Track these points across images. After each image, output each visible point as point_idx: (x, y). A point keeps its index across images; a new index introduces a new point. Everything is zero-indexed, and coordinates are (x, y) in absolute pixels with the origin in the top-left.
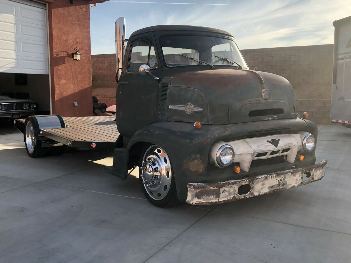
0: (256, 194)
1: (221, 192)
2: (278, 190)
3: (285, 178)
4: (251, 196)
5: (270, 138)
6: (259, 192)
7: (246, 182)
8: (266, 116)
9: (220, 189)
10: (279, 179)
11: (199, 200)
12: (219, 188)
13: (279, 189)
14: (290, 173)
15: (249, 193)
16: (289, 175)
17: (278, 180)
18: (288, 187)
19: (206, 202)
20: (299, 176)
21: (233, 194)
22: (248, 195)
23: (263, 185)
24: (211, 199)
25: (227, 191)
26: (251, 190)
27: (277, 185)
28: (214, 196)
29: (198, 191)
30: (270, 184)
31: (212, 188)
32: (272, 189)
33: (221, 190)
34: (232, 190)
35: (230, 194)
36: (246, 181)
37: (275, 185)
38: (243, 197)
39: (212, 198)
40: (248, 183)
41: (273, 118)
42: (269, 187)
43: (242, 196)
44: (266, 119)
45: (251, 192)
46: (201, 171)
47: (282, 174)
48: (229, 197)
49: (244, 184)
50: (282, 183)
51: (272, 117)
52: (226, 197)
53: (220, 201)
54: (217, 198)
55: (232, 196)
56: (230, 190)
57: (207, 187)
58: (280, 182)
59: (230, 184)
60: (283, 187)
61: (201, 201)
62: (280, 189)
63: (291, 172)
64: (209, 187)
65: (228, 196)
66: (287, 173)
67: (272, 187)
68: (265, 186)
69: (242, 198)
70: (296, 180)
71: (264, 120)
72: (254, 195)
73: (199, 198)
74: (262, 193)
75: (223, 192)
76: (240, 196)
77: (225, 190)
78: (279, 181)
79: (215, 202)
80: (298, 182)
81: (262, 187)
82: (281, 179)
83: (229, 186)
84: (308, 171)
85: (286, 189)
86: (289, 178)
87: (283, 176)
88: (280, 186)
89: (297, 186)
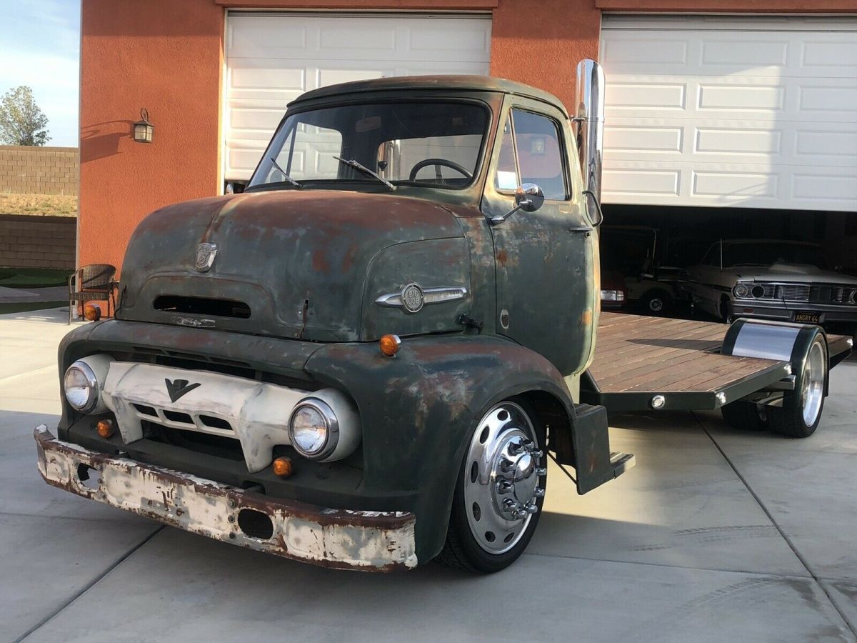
0: (113, 501)
1: (48, 460)
2: (162, 519)
5: (176, 374)
6: (119, 499)
8: (183, 314)
9: (45, 452)
10: (166, 489)
13: (163, 515)
14: (192, 487)
15: (97, 490)
16: (191, 491)
17: (161, 490)
18: (189, 525)
21: (68, 475)
22: (95, 494)
23: (128, 485)
25: (59, 464)
30: (144, 492)
32: (149, 509)
33: (48, 455)
34: (66, 466)
35: (64, 473)
36: (86, 456)
37: (157, 502)
41: (203, 323)
42: (143, 500)
43: (85, 491)
45: (99, 488)
47: (172, 480)
48: (64, 478)
50: (172, 504)
51: (199, 320)
55: (68, 480)
56: (63, 464)
58: (167, 499)
60: (176, 518)
62: (165, 519)
63: (194, 484)
65: (61, 476)
66: (184, 482)
67: (150, 502)
68: (131, 490)
69: (84, 493)
70: (217, 519)
71: (179, 323)
72: (108, 502)
74: (124, 505)
75: (51, 462)
76: (80, 486)
77: (55, 459)
78: (164, 494)
80: (223, 526)
81: (127, 490)
82: (168, 492)
83: (58, 452)
84: (254, 509)
85: (184, 528)
86: (193, 500)
87: (174, 487)
88: (168, 510)
89: (218, 538)
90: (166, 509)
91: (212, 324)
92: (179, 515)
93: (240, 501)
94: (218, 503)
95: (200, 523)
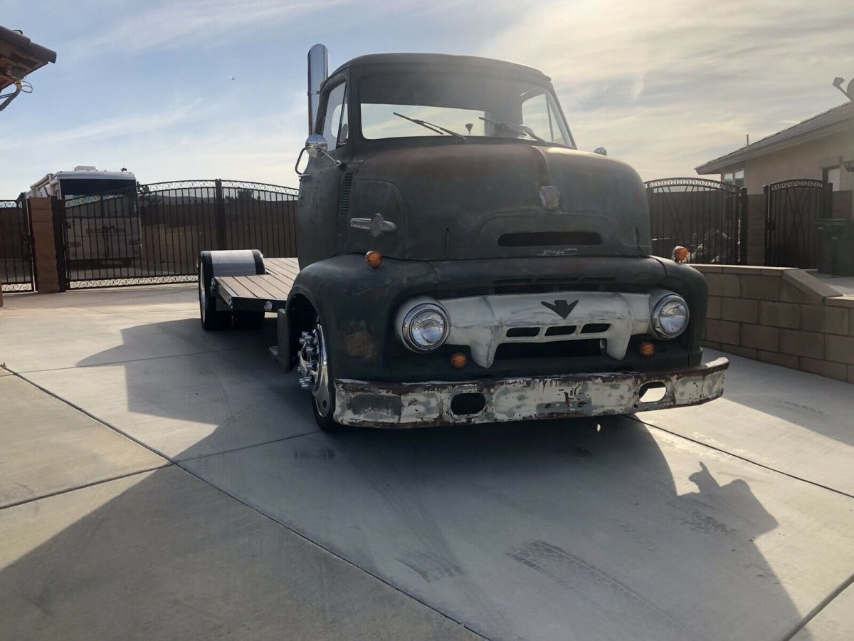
0: (502, 417)
1: (406, 404)
2: (566, 415)
3: (585, 389)
4: (486, 421)
5: (551, 297)
6: (510, 413)
7: (471, 388)
8: (544, 246)
9: (402, 397)
10: (568, 390)
11: (356, 417)
12: (400, 395)
13: (566, 412)
14: (599, 380)
15: (480, 413)
16: (596, 384)
17: (564, 391)
18: (594, 411)
19: (371, 422)
20: (629, 390)
21: (438, 411)
22: (478, 418)
23: (520, 398)
24: (382, 417)
25: (423, 404)
26: (487, 408)
27: (560, 403)
28: (390, 411)
29: (353, 396)
30: (541, 399)
31: (384, 393)
32: (547, 411)
33: (405, 399)
34: (434, 402)
35: (429, 410)
36: (471, 385)
37: (557, 403)
38: (465, 421)
39: (385, 414)
40: (476, 389)
41: (566, 252)
42: (539, 406)
43: (463, 419)
44: (544, 254)
45: (486, 410)
46: (370, 355)
47: (576, 380)
48: (428, 416)
49: (464, 392)
50: (575, 400)
51: (562, 249)
52: (421, 415)
53: (401, 422)
54: (395, 414)
55: (435, 415)
56: (429, 402)
57: (372, 390)
58: (570, 396)
59: (428, 389)
60: (579, 409)
61: (361, 418)
62: (568, 414)
63: (602, 378)
64: (376, 389)
65: (424, 414)
66: (589, 379)
67: (548, 406)
68: (526, 402)
69: (460, 422)
70: (619, 398)
71: (539, 255)
72: (496, 419)
73: (355, 412)
74: (517, 417)
75: (409, 405)
76: (456, 416)
77: (416, 401)
78: (566, 394)
79: (390, 423)
80: (624, 402)
81: (520, 403)
82: (572, 391)
83: (426, 392)
84: (656, 381)
85: (588, 415)
86: (597, 390)
87: (579, 385)
88: (569, 406)
89: (621, 412)
90: (567, 405)
91: (574, 251)
92: (581, 407)
93: (645, 378)
94: (621, 387)
95: (603, 407)
